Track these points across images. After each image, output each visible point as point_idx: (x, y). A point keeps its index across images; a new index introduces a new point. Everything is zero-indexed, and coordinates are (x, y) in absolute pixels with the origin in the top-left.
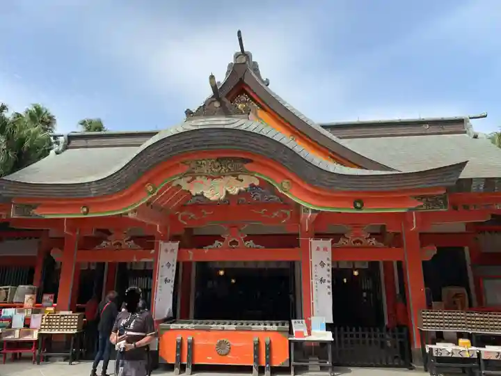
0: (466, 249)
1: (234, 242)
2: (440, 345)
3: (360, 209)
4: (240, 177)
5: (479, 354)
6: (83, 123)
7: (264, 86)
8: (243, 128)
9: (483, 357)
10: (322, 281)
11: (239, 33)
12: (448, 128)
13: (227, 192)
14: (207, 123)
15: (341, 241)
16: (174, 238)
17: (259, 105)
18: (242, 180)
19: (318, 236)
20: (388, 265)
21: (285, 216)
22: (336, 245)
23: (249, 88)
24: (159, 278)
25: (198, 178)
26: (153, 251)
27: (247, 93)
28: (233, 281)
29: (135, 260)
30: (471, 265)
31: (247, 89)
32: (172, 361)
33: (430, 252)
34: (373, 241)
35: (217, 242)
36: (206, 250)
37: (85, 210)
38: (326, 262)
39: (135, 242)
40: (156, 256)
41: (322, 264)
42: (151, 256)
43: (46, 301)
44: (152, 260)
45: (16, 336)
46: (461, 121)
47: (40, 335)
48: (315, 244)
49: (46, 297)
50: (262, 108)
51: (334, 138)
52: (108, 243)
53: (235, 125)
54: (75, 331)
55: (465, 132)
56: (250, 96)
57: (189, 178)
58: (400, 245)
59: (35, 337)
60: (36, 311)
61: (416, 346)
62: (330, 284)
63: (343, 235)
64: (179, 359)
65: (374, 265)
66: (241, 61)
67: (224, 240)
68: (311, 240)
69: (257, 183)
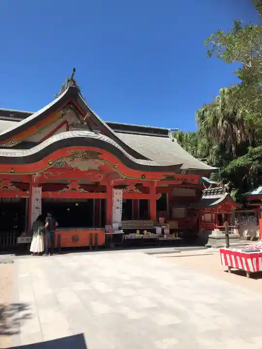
0: (167, 194)
1: (74, 189)
3: (144, 178)
10: (118, 208)
15: (125, 190)
16: (40, 185)
17: (80, 113)
19: (116, 187)
21: (101, 177)
24: (33, 206)
26: (28, 192)
34: (138, 190)
35: (64, 189)
36: (59, 192)
37: (12, 170)
38: (120, 199)
39: (16, 187)
40: (31, 194)
41: (118, 200)
46: (167, 131)
48: (115, 191)
50: (82, 115)
55: (168, 137)
56: (75, 106)
58: (148, 193)
62: (121, 209)
66: (71, 84)
67: (68, 188)
68: (114, 189)
69: (104, 164)
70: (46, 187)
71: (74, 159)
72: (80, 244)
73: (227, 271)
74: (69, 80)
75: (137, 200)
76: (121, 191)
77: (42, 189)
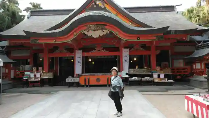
0: (170, 51)
1: (99, 50)
3: (139, 40)
4: (103, 30)
6: (31, 4)
8: (104, 15)
10: (126, 61)
13: (99, 35)
14: (93, 13)
15: (132, 49)
18: (104, 31)
19: (125, 48)
22: (130, 50)
24: (77, 61)
25: (90, 31)
26: (73, 53)
28: (93, 63)
29: (68, 56)
32: (83, 84)
33: (158, 52)
34: (142, 49)
35: (94, 50)
36: (90, 53)
37: (55, 41)
39: (67, 50)
40: (75, 55)
41: (126, 56)
42: (73, 55)
43: (40, 69)
44: (73, 56)
45: (33, 80)
47: (40, 79)
48: (124, 50)
49: (40, 68)
51: (128, 13)
52: (59, 51)
53: (102, 14)
54: (52, 77)
55: (174, 11)
57: (87, 31)
58: (150, 50)
59: (39, 79)
60: (37, 72)
62: (128, 62)
63: (133, 47)
64: (85, 83)
67: (96, 49)
68: (123, 49)
69: (108, 32)
71: (89, 31)
72: (101, 83)
75: (147, 55)
76: (128, 50)
77: (83, 52)
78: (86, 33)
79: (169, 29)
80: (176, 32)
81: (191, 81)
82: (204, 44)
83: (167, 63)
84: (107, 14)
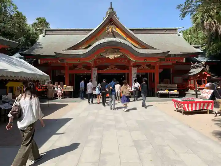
0: (171, 69)
1: (112, 68)
2: (161, 91)
3: (146, 61)
5: (169, 93)
7: (117, 19)
9: (170, 93)
10: (134, 78)
11: (111, 2)
12: (171, 31)
13: (115, 57)
15: (140, 68)
16: (96, 67)
17: (116, 26)
18: (118, 54)
19: (134, 67)
20: (150, 74)
21: (126, 61)
22: (138, 69)
23: (114, 21)
26: (90, 71)
27: (113, 22)
30: (172, 74)
31: (113, 21)
33: (161, 70)
34: (148, 68)
35: (107, 68)
36: (105, 70)
40: (92, 72)
41: (134, 74)
42: (90, 72)
46: (176, 29)
50: (118, 27)
55: (176, 33)
56: (113, 23)
57: (105, 53)
58: (154, 69)
61: (156, 91)
63: (140, 66)
65: (147, 74)
66: (111, 11)
67: (109, 68)
69: (122, 55)
70: (100, 68)
71: (107, 53)
73: (175, 111)
74: (110, 9)
76: (136, 68)
77: (98, 69)
78: (104, 55)
79: (169, 53)
80: (175, 55)
81: (187, 94)
82: (197, 65)
83: (169, 80)
84: (122, 41)
